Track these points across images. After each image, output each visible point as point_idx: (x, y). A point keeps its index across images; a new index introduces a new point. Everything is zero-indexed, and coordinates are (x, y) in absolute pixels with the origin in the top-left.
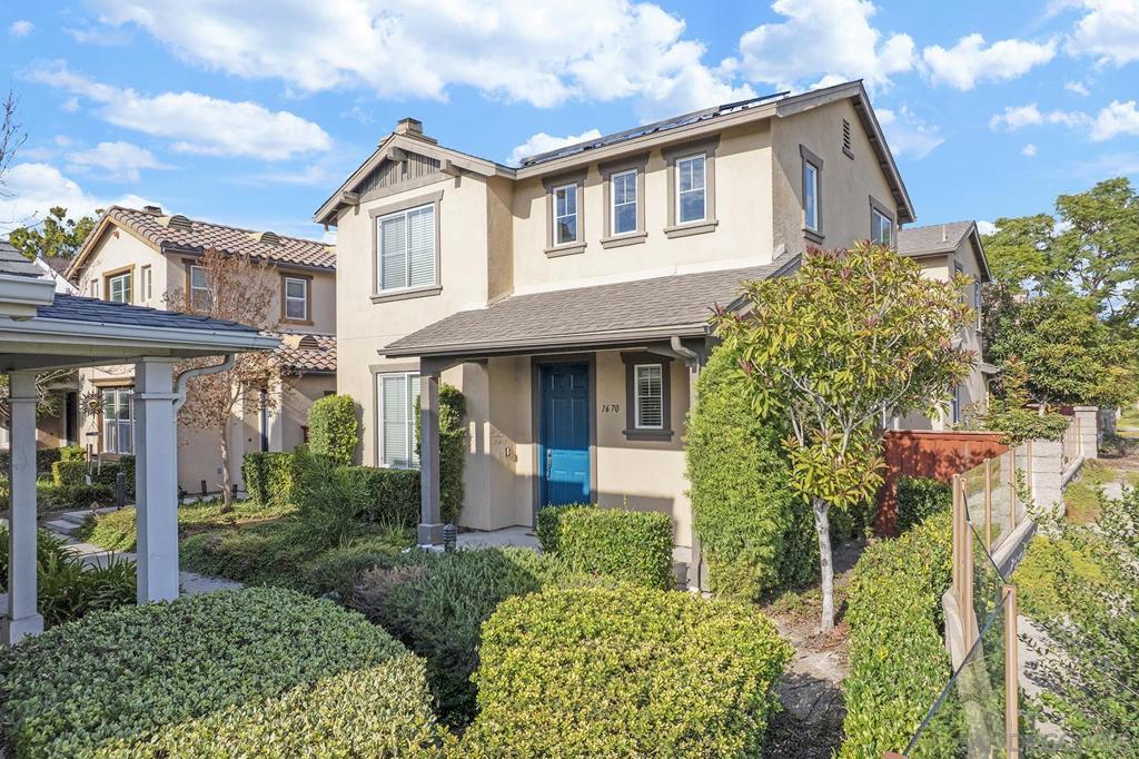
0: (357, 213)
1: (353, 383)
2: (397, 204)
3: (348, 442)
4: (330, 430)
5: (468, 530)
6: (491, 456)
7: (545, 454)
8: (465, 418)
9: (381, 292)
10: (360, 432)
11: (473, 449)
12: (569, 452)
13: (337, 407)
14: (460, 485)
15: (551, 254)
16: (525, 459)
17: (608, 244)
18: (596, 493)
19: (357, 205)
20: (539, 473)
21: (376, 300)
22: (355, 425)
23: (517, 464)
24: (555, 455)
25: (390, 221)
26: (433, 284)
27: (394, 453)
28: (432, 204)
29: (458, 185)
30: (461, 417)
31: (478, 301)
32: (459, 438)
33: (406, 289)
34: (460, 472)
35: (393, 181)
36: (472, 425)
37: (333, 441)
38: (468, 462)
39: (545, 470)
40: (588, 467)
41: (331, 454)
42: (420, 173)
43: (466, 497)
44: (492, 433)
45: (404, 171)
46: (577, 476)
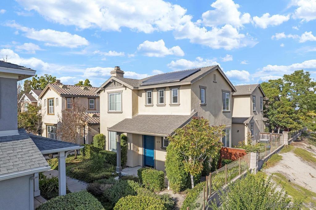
0: (104, 92)
1: (104, 131)
2: (113, 91)
3: (102, 145)
4: (98, 142)
5: (128, 167)
6: (133, 151)
7: (145, 150)
8: (127, 142)
9: (110, 111)
10: (105, 142)
11: (129, 149)
12: (150, 150)
13: (100, 137)
14: (126, 157)
15: (146, 106)
16: (141, 151)
17: (158, 106)
18: (155, 160)
19: (104, 90)
20: (144, 154)
21: (109, 113)
22: (104, 140)
23: (139, 152)
24: (147, 150)
25: (112, 95)
26: (120, 111)
27: (112, 147)
28: (120, 93)
29: (126, 89)
30: (126, 142)
31: (130, 116)
32: (126, 147)
33: (115, 111)
34: (126, 154)
35: (112, 86)
36: (129, 143)
37: (99, 145)
38: (128, 152)
39: (145, 154)
40: (153, 154)
41: (98, 147)
42: (118, 85)
43: (128, 159)
44: (133, 145)
45: (115, 84)
46: (152, 156)
